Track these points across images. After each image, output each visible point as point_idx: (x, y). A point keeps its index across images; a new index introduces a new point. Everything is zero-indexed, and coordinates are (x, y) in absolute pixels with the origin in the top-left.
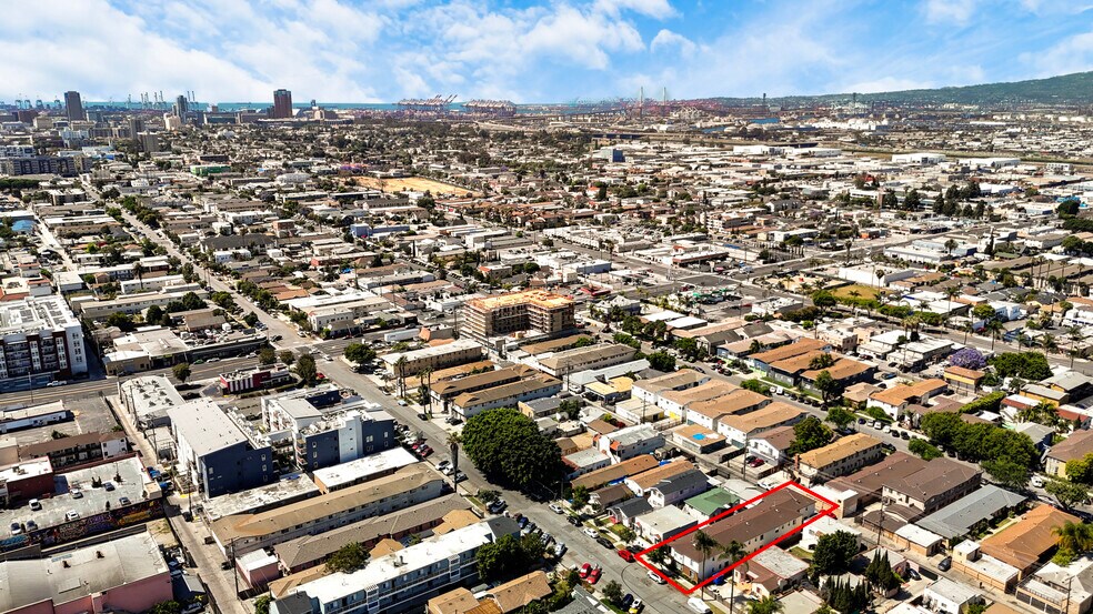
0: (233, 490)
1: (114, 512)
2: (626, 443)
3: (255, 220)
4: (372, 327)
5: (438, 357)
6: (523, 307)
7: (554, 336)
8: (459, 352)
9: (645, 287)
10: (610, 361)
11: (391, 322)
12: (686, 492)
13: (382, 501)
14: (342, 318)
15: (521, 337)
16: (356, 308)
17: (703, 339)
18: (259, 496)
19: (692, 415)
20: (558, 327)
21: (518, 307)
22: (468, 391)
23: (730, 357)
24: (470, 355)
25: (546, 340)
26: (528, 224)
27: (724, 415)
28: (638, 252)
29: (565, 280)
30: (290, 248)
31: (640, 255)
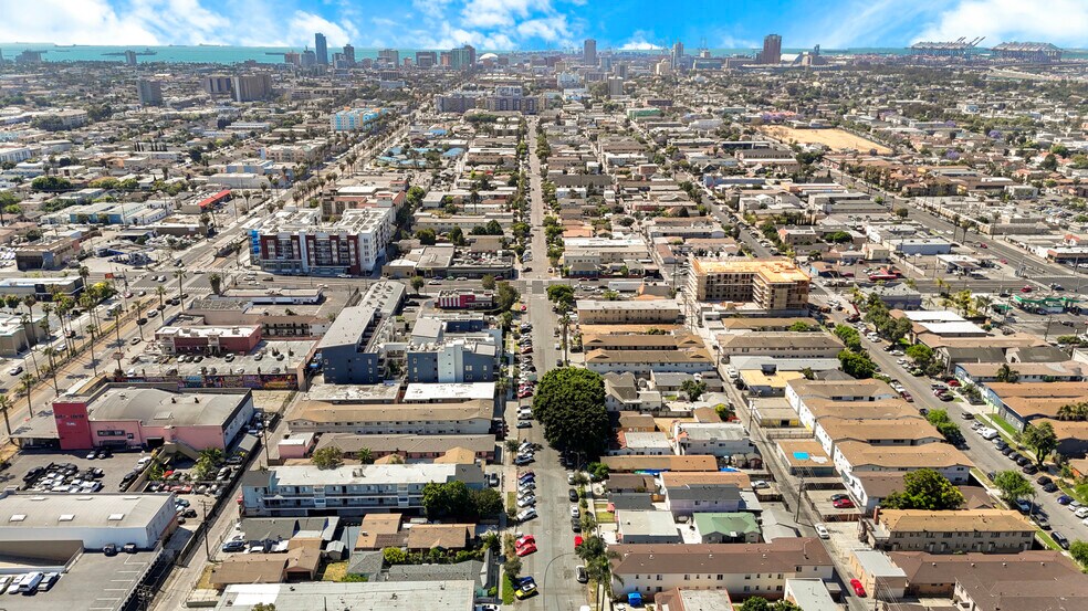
0: (339, 382)
1: (262, 376)
2: (696, 437)
3: (628, 162)
4: (615, 274)
5: (627, 312)
6: (749, 277)
7: (772, 314)
8: (652, 311)
9: (972, 279)
10: (801, 351)
11: (634, 271)
12: (704, 505)
13: (428, 423)
14: (590, 261)
15: (732, 308)
16: (613, 254)
17: (945, 350)
18: (353, 392)
19: (820, 432)
20: (781, 304)
21: (743, 276)
22: (606, 348)
23: (966, 379)
24: (664, 316)
25: (763, 316)
26: (905, 189)
27: (848, 439)
28: (1013, 237)
29: (871, 258)
30: (628, 191)
31: (1012, 241)
